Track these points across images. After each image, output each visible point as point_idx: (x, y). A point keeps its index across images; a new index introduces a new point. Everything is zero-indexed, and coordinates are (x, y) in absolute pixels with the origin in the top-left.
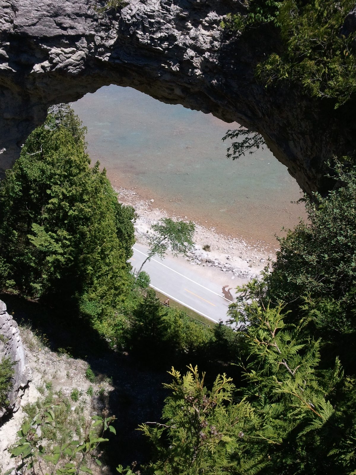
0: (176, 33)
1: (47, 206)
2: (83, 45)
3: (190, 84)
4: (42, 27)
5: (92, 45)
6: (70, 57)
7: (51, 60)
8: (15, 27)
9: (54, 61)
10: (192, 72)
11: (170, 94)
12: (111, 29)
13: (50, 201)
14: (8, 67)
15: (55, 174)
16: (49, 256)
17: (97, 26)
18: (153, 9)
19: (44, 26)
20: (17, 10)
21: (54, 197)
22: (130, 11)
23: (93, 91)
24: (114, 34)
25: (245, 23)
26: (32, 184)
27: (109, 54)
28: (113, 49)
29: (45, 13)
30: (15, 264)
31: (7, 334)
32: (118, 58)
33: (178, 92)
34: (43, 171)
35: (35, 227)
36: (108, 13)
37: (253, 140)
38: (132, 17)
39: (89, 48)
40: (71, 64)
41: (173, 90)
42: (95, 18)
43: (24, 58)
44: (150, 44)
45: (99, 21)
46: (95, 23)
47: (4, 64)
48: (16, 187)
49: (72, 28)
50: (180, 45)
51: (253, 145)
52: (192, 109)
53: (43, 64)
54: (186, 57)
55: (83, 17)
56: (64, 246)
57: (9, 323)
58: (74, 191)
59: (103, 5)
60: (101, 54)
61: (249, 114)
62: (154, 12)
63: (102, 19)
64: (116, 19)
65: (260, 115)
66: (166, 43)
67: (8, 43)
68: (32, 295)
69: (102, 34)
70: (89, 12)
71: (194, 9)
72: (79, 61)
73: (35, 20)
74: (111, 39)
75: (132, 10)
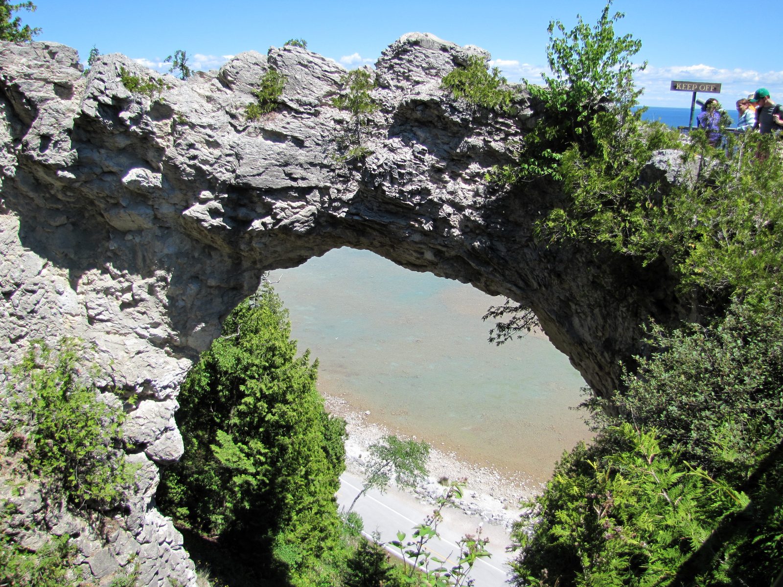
0: (430, 186)
1: (238, 407)
2: (315, 199)
3: (445, 246)
4: (268, 177)
5: (326, 199)
6: (297, 213)
7: (274, 216)
8: (238, 177)
9: (278, 217)
10: (449, 232)
11: (418, 258)
12: (349, 181)
13: (243, 401)
14: (222, 223)
15: (253, 365)
16: (237, 476)
17: (333, 177)
18: (405, 158)
19: (271, 176)
20: (242, 158)
21: (248, 395)
22: (376, 161)
23: (320, 254)
24: (354, 187)
25: (517, 176)
26: (221, 376)
27: (346, 210)
28: (352, 204)
29: (273, 161)
30: (190, 485)
31: (182, 579)
32: (357, 215)
33: (429, 256)
34: (238, 360)
35: (221, 435)
36: (348, 163)
37: (522, 321)
38: (379, 167)
39: (323, 203)
40: (298, 221)
41: (422, 253)
42: (333, 167)
43: (242, 213)
44: (399, 199)
45: (337, 171)
46: (332, 174)
47: (218, 219)
48: (203, 378)
49: (303, 179)
50: (435, 200)
51: (523, 327)
52: (447, 277)
53: (264, 220)
54: (442, 214)
55: (318, 167)
56: (257, 463)
57: (184, 563)
58: (276, 388)
59: (342, 154)
60: (336, 209)
61: (521, 284)
62: (405, 161)
63: (340, 169)
64: (358, 169)
65: (535, 285)
66: (417, 198)
67: (226, 196)
68: (208, 531)
69: (340, 186)
70: (325, 162)
71: (453, 160)
72: (308, 217)
73: (262, 170)
74: (350, 191)
75: (378, 159)
